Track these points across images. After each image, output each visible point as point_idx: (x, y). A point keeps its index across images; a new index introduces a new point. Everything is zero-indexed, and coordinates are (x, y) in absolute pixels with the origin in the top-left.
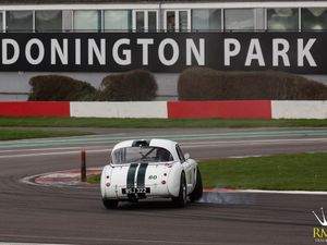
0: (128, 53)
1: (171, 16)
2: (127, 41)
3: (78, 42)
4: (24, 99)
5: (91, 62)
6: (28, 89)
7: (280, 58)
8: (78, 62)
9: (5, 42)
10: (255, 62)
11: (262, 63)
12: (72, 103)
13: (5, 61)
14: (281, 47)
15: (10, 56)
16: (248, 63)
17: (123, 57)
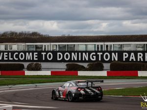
0: (94, 57)
1: (107, 46)
2: (94, 54)
3: (80, 53)
4: (64, 70)
5: (84, 59)
6: (66, 67)
7: (140, 58)
8: (80, 59)
9: (58, 54)
10: (132, 60)
11: (135, 60)
12: (78, 72)
13: (58, 59)
14: (140, 55)
15: (60, 57)
16: (130, 60)
17: (93, 58)
